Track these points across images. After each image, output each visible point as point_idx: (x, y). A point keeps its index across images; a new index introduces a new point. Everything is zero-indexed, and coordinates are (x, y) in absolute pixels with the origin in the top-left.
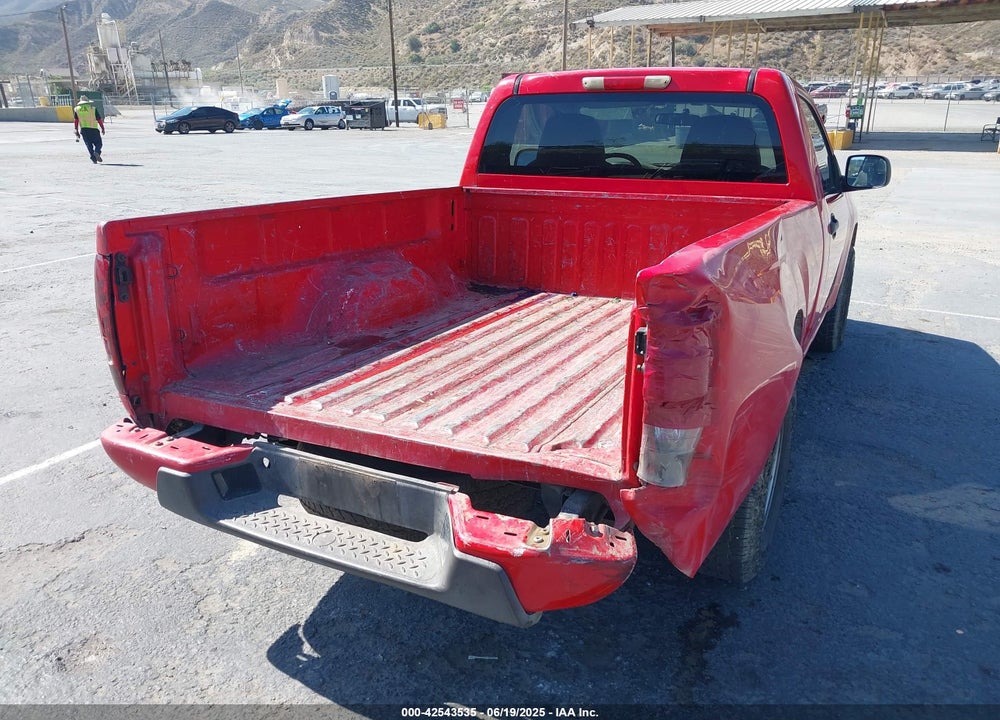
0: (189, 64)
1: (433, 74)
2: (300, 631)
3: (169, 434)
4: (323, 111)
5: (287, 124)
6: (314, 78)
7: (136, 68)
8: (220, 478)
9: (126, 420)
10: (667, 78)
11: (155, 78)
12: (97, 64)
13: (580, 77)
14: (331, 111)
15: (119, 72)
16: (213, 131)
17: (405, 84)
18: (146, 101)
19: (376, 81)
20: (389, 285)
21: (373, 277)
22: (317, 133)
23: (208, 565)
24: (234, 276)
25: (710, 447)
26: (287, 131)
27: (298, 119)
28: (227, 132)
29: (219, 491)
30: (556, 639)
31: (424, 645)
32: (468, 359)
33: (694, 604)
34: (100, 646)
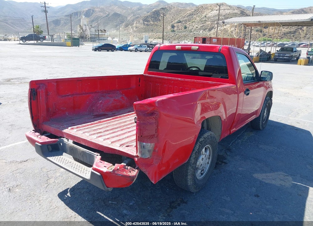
0: (105, 31)
1: (178, 36)
2: (69, 190)
3: (41, 135)
4: (141, 46)
5: (130, 50)
6: (141, 36)
7: (91, 32)
8: (50, 147)
9: (33, 130)
10: (197, 47)
11: (96, 35)
12: (80, 30)
13: (175, 46)
14: (143, 46)
15: (86, 33)
16: (108, 51)
17: (169, 38)
18: (91, 41)
19: (160, 37)
20: (113, 100)
21: (108, 98)
22: (138, 53)
23: (55, 171)
24: (68, 96)
25: (157, 149)
26: (130, 52)
27: (133, 48)
28: (112, 51)
29: (49, 150)
30: (134, 201)
31: (99, 197)
32: (125, 122)
33: (178, 196)
34: (20, 187)
